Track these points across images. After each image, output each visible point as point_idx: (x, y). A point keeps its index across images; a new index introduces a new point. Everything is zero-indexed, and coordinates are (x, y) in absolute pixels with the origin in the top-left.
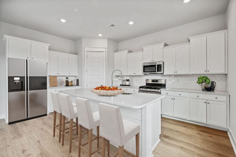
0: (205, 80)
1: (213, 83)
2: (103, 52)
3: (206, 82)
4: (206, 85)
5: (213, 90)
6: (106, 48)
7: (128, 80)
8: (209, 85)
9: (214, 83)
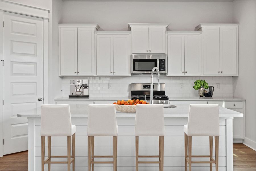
0: (204, 84)
1: (211, 87)
2: (43, 18)
3: (204, 87)
4: (204, 90)
5: (212, 96)
6: (49, 11)
7: (86, 87)
8: (207, 91)
9: (213, 87)
